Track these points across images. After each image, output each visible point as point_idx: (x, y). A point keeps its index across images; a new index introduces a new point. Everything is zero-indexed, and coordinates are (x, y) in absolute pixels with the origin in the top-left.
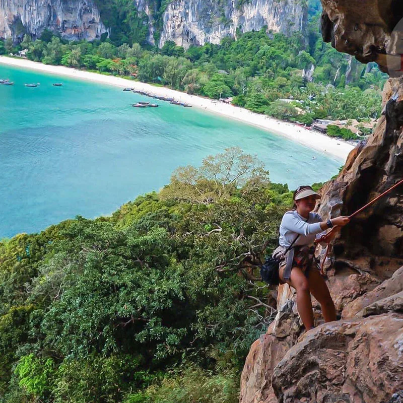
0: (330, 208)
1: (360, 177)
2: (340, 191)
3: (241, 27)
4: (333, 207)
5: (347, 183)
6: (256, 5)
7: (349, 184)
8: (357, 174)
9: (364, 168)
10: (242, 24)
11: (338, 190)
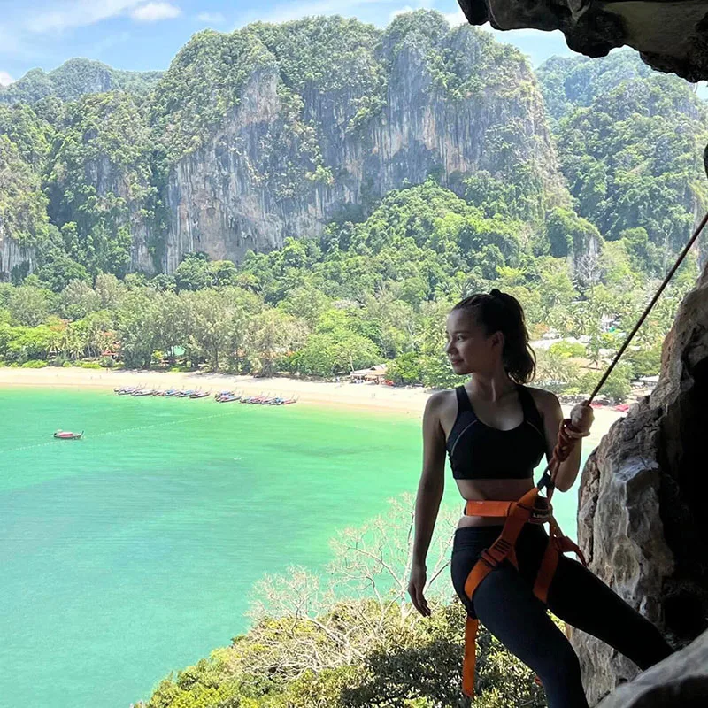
0: (622, 489)
1: (695, 385)
2: (643, 438)
3: (371, 183)
4: (628, 484)
5: (660, 411)
6: (401, 122)
7: (665, 414)
8: (683, 378)
9: (700, 358)
10: (375, 175)
11: (638, 436)
